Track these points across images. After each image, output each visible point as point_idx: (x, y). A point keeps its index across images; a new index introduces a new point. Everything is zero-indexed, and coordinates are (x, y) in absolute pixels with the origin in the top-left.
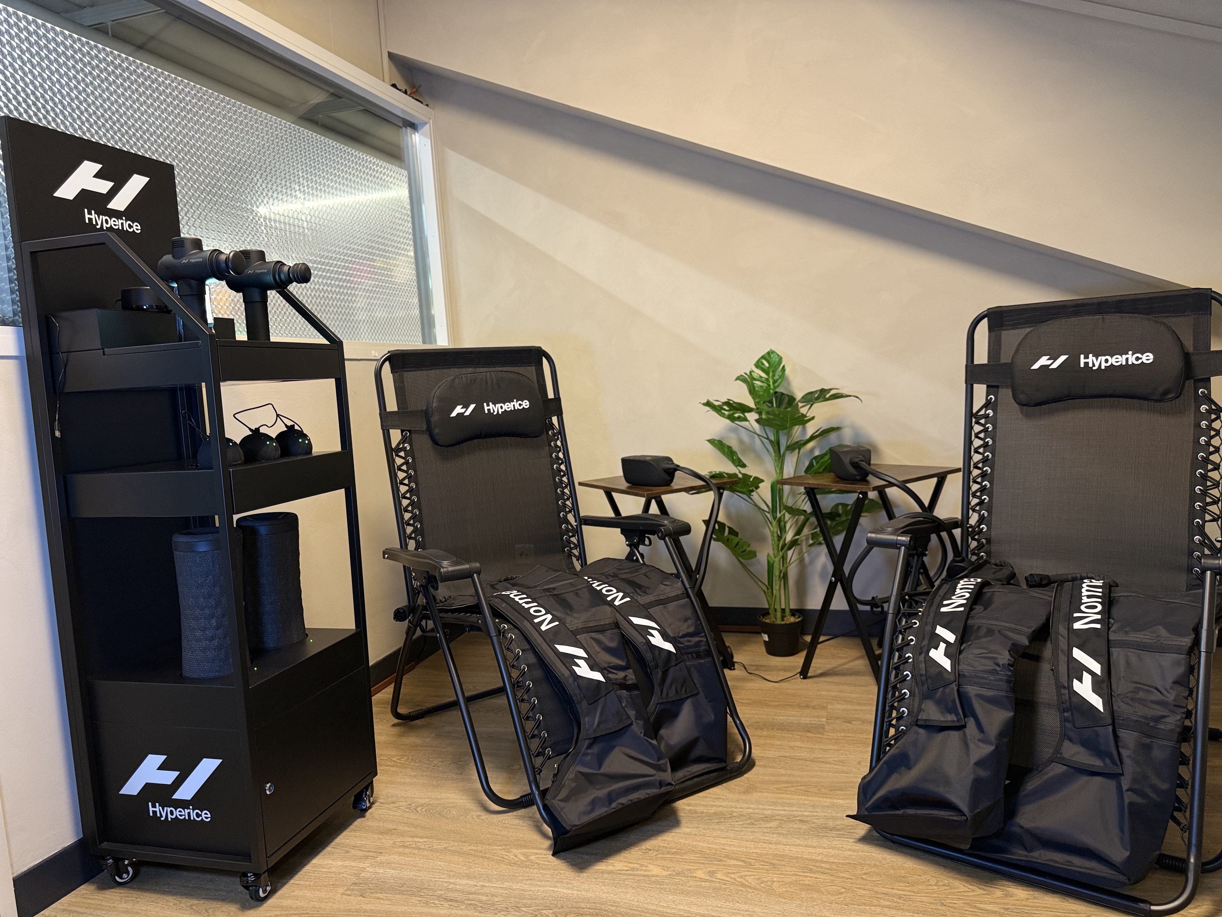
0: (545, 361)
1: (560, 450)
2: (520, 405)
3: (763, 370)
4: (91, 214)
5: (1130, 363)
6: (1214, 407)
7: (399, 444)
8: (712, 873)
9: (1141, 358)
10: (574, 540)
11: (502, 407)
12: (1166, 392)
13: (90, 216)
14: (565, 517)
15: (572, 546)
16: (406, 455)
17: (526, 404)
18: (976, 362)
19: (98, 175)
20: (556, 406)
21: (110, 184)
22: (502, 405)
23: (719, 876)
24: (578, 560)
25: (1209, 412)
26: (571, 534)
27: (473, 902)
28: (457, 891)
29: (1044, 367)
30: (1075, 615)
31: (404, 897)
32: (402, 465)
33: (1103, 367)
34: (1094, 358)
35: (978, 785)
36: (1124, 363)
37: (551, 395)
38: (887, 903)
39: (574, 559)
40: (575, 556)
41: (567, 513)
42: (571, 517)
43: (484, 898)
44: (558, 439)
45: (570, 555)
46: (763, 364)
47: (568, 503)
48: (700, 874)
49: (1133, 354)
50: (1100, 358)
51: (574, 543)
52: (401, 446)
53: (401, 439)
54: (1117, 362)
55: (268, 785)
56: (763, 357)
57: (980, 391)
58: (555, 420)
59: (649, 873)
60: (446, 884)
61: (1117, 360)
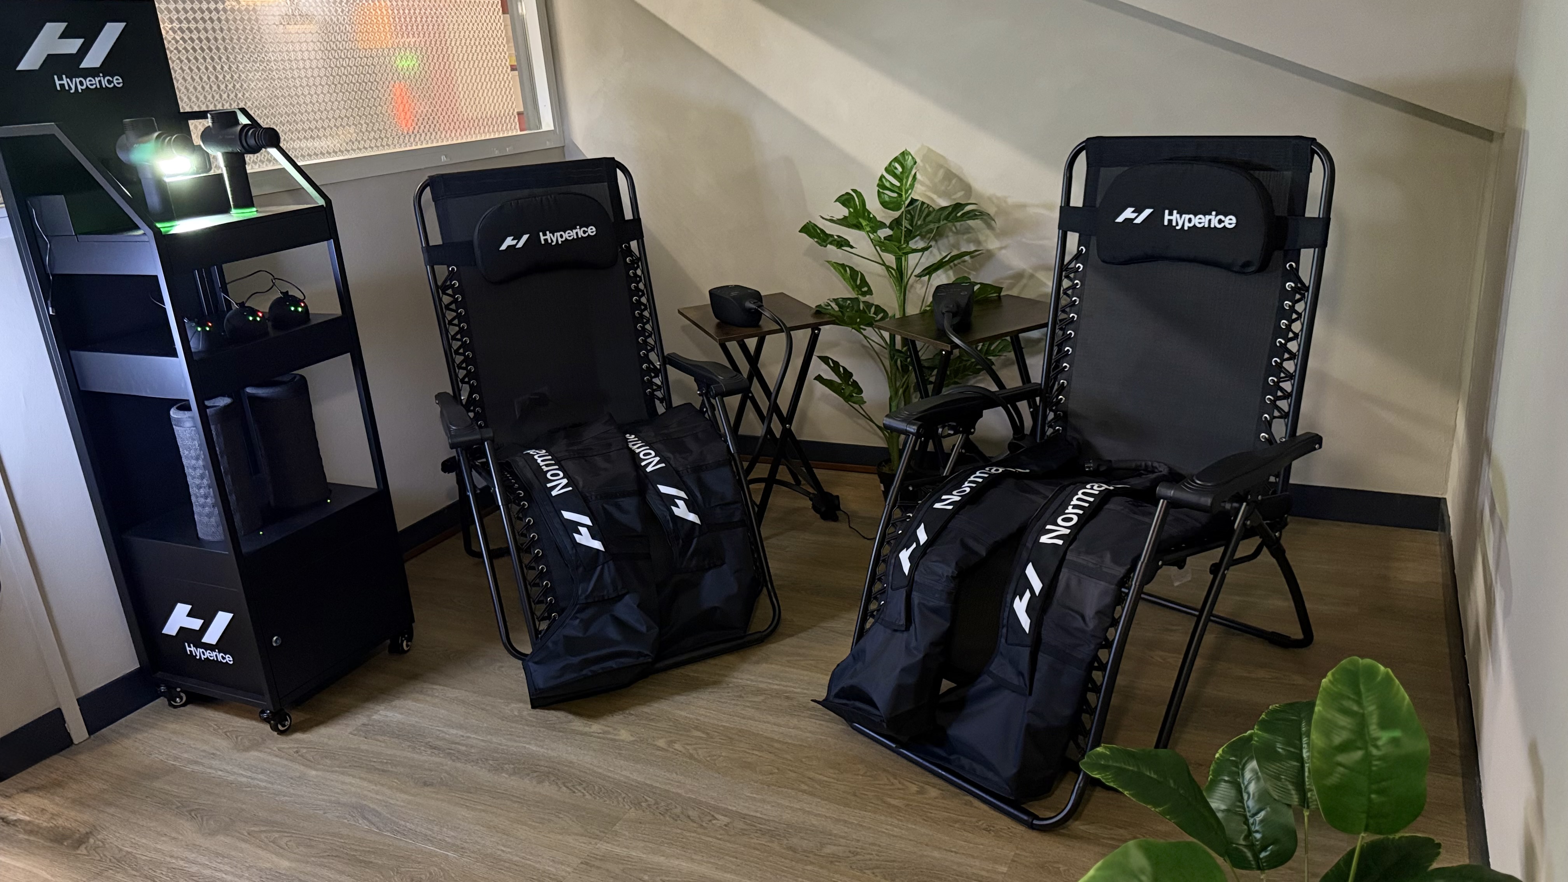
0: (620, 174)
1: (641, 280)
2: (585, 232)
3: (895, 176)
4: (62, 80)
5: (1212, 226)
6: (1299, 285)
7: (445, 281)
8: (671, 743)
9: (1223, 222)
10: (657, 381)
11: (561, 236)
12: (1247, 264)
13: (61, 82)
14: (647, 356)
15: (655, 387)
16: (455, 293)
17: (592, 231)
18: (1072, 204)
19: (64, 35)
20: (635, 228)
21: (79, 42)
22: (562, 233)
23: (677, 746)
24: (662, 402)
25: (1295, 290)
26: (653, 375)
27: (452, 752)
28: (445, 739)
29: (1128, 221)
30: (1049, 527)
31: (396, 741)
32: (451, 304)
33: (1186, 228)
34: (1178, 216)
35: (900, 691)
36: (1206, 226)
37: (628, 215)
38: (806, 788)
39: (657, 402)
40: (659, 399)
41: (648, 351)
42: (653, 356)
43: (464, 748)
44: (638, 267)
45: (652, 396)
46: (896, 168)
47: (650, 340)
48: (661, 743)
49: (1216, 215)
50: (1184, 216)
51: (656, 385)
52: (448, 283)
53: (448, 276)
54: (1200, 223)
55: (275, 638)
56: (896, 159)
57: (1073, 238)
58: (634, 244)
59: (617, 737)
60: (438, 732)
61: (1200, 221)
